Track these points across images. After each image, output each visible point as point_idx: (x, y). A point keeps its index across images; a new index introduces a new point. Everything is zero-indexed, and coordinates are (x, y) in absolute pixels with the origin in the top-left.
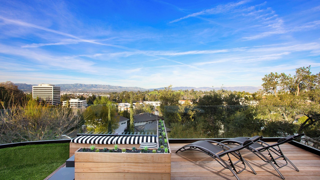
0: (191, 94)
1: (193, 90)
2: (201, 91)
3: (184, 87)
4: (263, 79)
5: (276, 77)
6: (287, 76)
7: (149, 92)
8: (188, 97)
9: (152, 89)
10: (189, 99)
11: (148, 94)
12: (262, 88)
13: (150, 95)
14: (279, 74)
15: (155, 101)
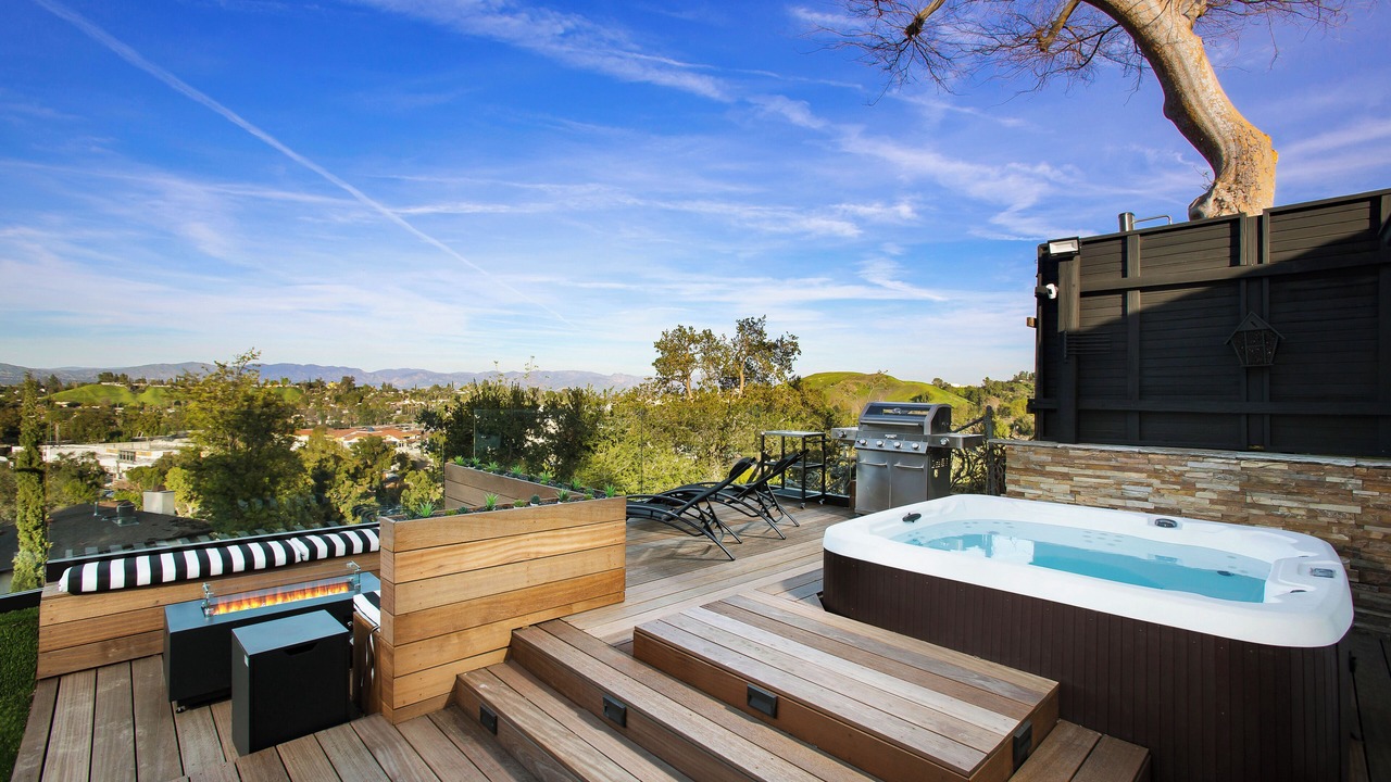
0: (338, 399)
1: (348, 382)
2: (390, 386)
3: (298, 367)
4: (658, 345)
5: (693, 340)
6: (718, 339)
7: (55, 384)
8: (324, 417)
9: (84, 371)
10: (328, 425)
11: (49, 402)
12: (653, 372)
13: (64, 404)
14: (699, 331)
15: (107, 441)
